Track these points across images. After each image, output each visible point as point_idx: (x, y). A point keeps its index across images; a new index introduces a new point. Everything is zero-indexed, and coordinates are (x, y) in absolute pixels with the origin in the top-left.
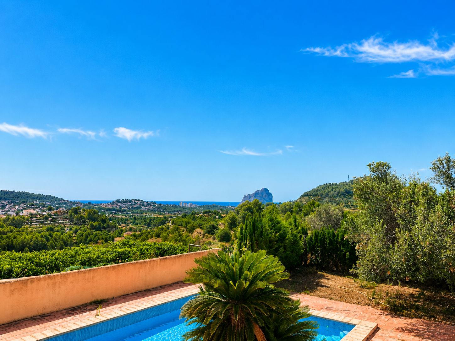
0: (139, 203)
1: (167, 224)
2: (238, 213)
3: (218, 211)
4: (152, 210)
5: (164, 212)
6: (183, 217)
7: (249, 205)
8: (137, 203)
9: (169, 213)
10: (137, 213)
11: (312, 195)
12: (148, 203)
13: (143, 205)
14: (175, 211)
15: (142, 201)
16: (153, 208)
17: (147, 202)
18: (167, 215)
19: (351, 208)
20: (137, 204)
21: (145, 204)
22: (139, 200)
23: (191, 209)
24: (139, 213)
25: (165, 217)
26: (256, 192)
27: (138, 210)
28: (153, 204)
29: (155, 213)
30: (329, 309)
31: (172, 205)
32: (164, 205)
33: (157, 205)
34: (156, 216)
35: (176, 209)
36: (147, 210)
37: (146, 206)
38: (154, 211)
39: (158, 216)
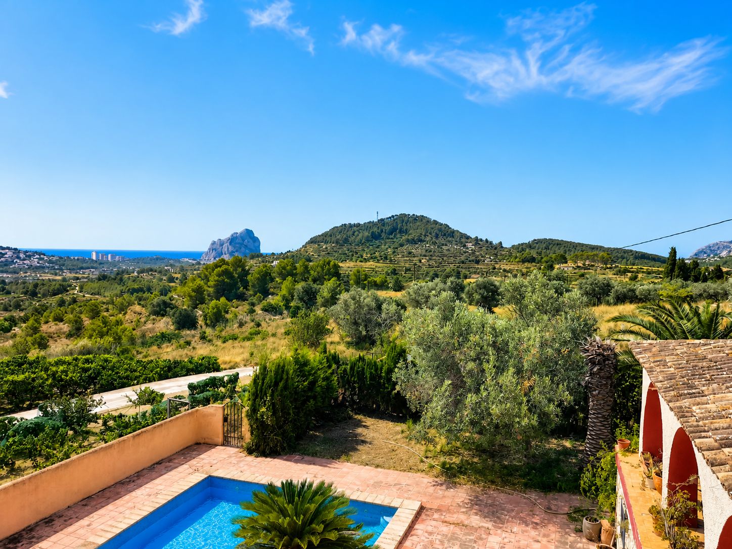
0: (9, 253)
1: (71, 292)
2: (206, 279)
3: (166, 268)
4: (37, 268)
5: (61, 270)
6: (99, 279)
7: (224, 267)
8: (6, 254)
9: (71, 270)
10: (6, 272)
11: (322, 242)
12: (29, 254)
13: (18, 257)
14: (82, 268)
15: (16, 249)
16: (38, 263)
17: (26, 252)
18: (68, 275)
19: (378, 260)
20: (6, 256)
21: (22, 256)
22: (8, 248)
23: (114, 264)
24: (11, 273)
25: (64, 280)
26: (232, 235)
27: (7, 267)
28: (38, 257)
29: (45, 273)
30: (377, 485)
31: (76, 258)
32: (61, 258)
33: (46, 258)
34: (47, 277)
35: (84, 265)
36: (26, 267)
37: (24, 260)
38: (41, 268)
39: (50, 278)
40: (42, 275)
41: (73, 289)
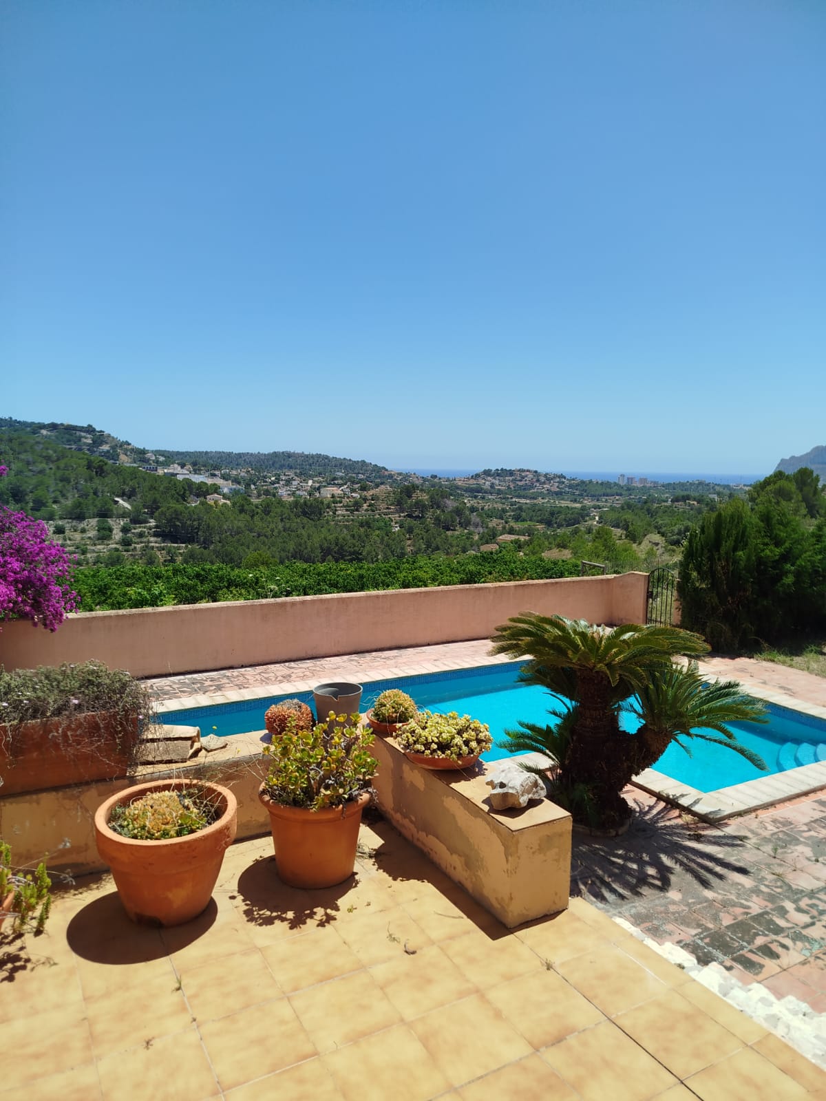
0: (530, 476)
1: (589, 522)
3: (710, 496)
4: (557, 493)
5: (582, 496)
6: (623, 509)
8: (526, 476)
9: (593, 497)
10: (526, 497)
12: (549, 478)
13: (538, 481)
14: (606, 495)
15: (536, 472)
16: (558, 487)
17: (546, 475)
18: (588, 502)
20: (526, 479)
21: (542, 479)
22: (528, 471)
23: (643, 490)
24: (529, 498)
25: (584, 508)
27: (526, 492)
28: (558, 480)
29: (563, 499)
31: (600, 482)
32: (581, 481)
33: (566, 482)
34: (564, 504)
35: (608, 491)
36: (546, 492)
37: (544, 483)
38: (559, 494)
39: (569, 505)
40: (562, 502)
41: (591, 519)
